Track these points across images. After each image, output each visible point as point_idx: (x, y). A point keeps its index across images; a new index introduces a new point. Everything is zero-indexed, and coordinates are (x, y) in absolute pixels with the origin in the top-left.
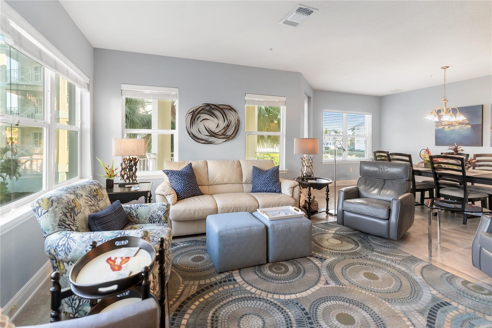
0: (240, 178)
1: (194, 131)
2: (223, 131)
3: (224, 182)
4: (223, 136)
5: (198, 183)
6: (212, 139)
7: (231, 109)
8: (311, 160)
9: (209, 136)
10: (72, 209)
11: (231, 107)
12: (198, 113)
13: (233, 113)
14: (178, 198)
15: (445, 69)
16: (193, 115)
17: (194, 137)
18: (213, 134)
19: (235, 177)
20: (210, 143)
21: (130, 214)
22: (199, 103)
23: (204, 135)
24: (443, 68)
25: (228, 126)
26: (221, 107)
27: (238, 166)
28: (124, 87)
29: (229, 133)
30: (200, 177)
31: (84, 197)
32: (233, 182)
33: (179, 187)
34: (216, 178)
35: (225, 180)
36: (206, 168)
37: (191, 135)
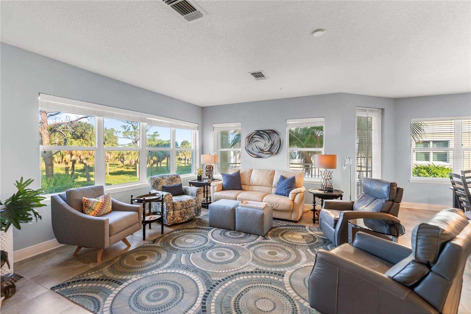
0: (270, 183)
1: (250, 148)
2: (268, 149)
3: (259, 185)
4: (268, 153)
5: (242, 182)
6: (261, 155)
7: (274, 132)
8: (330, 174)
9: (259, 152)
10: (158, 183)
11: (274, 131)
12: (252, 137)
13: (276, 135)
14: (223, 189)
16: (249, 138)
17: (250, 153)
18: (262, 151)
19: (266, 182)
20: (260, 157)
22: (252, 130)
23: (256, 151)
25: (272, 145)
26: (267, 132)
27: (271, 174)
28: (214, 125)
29: (273, 151)
30: (245, 179)
31: (166, 179)
32: (264, 185)
33: (224, 183)
34: (254, 181)
35: (260, 183)
36: (250, 174)
37: (248, 152)
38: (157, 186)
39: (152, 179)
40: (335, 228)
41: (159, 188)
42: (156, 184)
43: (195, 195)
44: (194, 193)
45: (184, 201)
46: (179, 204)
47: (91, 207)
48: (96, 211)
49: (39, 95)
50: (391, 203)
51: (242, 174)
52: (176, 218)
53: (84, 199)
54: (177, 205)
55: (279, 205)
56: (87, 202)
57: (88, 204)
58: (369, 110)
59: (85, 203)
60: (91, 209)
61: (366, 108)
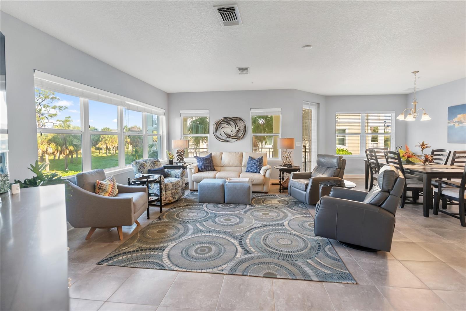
0: (240, 163)
1: (218, 134)
2: (235, 134)
3: (230, 165)
4: (235, 137)
5: (214, 164)
6: (228, 139)
7: (240, 119)
9: (226, 137)
10: (143, 166)
11: (240, 118)
12: (220, 123)
13: (241, 122)
14: (199, 171)
15: (415, 73)
16: (217, 125)
17: (218, 138)
18: (229, 136)
19: (237, 162)
20: (228, 142)
21: (168, 173)
22: (220, 118)
23: (224, 136)
24: (413, 72)
25: (238, 131)
26: (234, 119)
27: (240, 156)
28: (181, 112)
29: (239, 135)
30: (216, 161)
31: (149, 163)
32: (235, 165)
33: (200, 165)
34: (225, 162)
35: (231, 164)
36: (221, 156)
37: (216, 137)
38: (143, 170)
39: (137, 164)
40: (305, 191)
41: (144, 172)
42: (141, 168)
43: (180, 176)
44: (178, 175)
45: (174, 182)
46: (171, 185)
47: (105, 189)
48: (109, 193)
49: (34, 71)
50: (339, 170)
51: (214, 156)
52: (168, 198)
53: (98, 182)
54: (169, 186)
55: (254, 180)
56: (101, 185)
57: (102, 187)
58: (310, 104)
59: (99, 185)
60: (105, 191)
61: (309, 103)
